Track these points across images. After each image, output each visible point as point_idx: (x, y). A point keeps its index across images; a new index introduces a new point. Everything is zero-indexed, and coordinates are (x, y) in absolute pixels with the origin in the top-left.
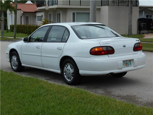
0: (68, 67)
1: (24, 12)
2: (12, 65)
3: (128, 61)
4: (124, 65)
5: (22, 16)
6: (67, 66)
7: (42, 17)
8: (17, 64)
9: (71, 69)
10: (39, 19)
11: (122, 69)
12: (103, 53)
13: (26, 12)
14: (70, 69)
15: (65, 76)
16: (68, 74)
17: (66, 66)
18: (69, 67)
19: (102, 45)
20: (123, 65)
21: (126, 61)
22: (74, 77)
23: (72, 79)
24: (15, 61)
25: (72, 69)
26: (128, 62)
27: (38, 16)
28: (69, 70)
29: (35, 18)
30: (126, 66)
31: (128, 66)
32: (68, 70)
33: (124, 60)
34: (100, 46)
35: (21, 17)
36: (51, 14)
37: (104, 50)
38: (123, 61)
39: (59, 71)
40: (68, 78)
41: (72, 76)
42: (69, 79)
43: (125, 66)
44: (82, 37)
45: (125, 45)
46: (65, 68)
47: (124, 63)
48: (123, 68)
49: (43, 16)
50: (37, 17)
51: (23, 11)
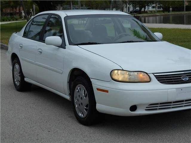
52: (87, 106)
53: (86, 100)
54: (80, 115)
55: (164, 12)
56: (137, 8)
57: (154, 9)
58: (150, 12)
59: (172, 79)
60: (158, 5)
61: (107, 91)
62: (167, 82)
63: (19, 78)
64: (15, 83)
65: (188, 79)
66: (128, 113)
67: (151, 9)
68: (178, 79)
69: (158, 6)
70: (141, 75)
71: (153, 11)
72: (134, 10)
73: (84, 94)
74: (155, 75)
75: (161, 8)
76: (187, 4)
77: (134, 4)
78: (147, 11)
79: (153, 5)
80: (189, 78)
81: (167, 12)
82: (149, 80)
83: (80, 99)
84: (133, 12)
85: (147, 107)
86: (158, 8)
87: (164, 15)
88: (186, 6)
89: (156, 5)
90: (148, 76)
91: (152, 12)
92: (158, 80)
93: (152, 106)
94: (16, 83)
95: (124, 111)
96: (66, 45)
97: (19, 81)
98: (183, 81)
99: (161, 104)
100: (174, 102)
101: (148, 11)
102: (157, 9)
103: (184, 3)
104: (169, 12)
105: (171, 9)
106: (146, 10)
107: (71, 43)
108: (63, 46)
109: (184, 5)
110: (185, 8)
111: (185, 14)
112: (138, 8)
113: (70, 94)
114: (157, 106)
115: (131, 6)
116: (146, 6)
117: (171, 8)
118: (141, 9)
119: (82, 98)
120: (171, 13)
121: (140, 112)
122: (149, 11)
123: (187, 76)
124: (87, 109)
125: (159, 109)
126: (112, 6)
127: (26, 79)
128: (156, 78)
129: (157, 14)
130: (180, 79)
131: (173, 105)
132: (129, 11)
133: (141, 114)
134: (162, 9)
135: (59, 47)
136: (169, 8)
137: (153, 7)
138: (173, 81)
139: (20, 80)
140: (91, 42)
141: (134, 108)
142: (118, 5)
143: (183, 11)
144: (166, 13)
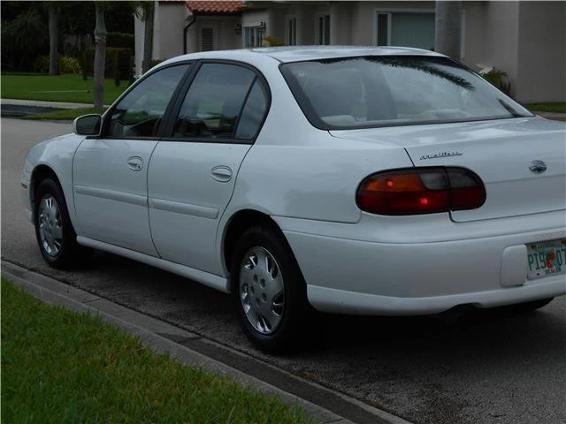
0: (256, 263)
1: (195, 12)
2: (43, 238)
3: (560, 243)
4: (534, 265)
5: (189, 26)
6: (256, 260)
7: (262, 32)
8: (60, 237)
9: (271, 274)
10: (253, 38)
11: (521, 285)
12: (425, 201)
13: (203, 13)
14: (268, 274)
15: (248, 308)
16: (258, 300)
17: (252, 258)
18: (263, 267)
19: (418, 164)
20: (530, 263)
21: (547, 246)
22: (283, 317)
23: (275, 324)
24: (51, 222)
25: (274, 275)
26: (555, 250)
27: (247, 29)
28: (263, 282)
29: (237, 33)
30: (547, 272)
31: (554, 267)
32: (259, 281)
33: (533, 237)
34: (411, 165)
35: (185, 30)
36: (295, 20)
37: (429, 186)
38: (531, 246)
39: (221, 282)
40: (260, 318)
41: (277, 310)
42: (263, 326)
43: (542, 272)
44: (326, 119)
45: (542, 163)
46: (246, 267)
47: (533, 252)
48: (529, 279)
49: (265, 27)
50: (244, 31)
51: (193, 8)
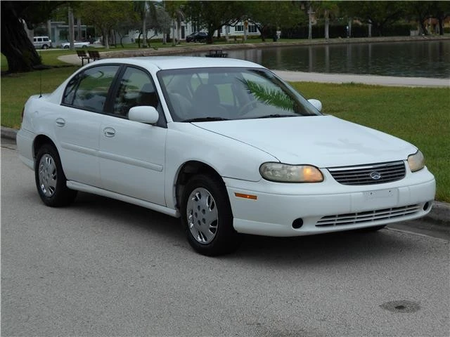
52: (214, 223)
53: (213, 214)
54: (200, 240)
55: (263, 41)
56: (202, 31)
57: (241, 33)
58: (233, 40)
59: (355, 177)
60: (250, 24)
61: (255, 197)
62: (350, 181)
63: (54, 183)
64: (43, 193)
65: (380, 177)
66: (290, 231)
67: (233, 32)
68: (365, 176)
69: (249, 26)
70: (308, 171)
71: (239, 37)
72: (196, 34)
73: (209, 204)
74: (330, 170)
75: (256, 31)
76: (315, 23)
77: (195, 20)
78: (225, 37)
79: (239, 24)
80: (381, 175)
81: (272, 40)
82: (321, 179)
83: (200, 213)
84: (192, 38)
85: (318, 222)
86: (250, 31)
87: (264, 47)
88: (313, 27)
89: (246, 24)
90: (319, 173)
91: (238, 39)
92: (335, 179)
93: (327, 219)
94: (45, 191)
95: (283, 228)
96: (167, 122)
97: (53, 188)
98: (372, 179)
99: (340, 216)
100: (359, 214)
101: (227, 38)
102: (248, 33)
103: (308, 19)
104: (275, 41)
105: (279, 33)
106: (223, 33)
107: (175, 119)
108: (162, 123)
109: (308, 23)
110: (310, 32)
111: (311, 45)
112: (205, 31)
113: (177, 206)
114: (334, 220)
115: (189, 25)
116: (224, 27)
117: (279, 30)
118: (211, 33)
119: (204, 211)
120: (280, 42)
121: (309, 229)
122: (231, 37)
123: (379, 171)
124: (215, 229)
125: (337, 224)
126: (147, 24)
127: (69, 184)
128: (333, 175)
129: (250, 45)
130: (368, 176)
131: (358, 218)
132: (183, 37)
133: (309, 232)
134: (258, 33)
135: (153, 124)
136: (275, 30)
137: (239, 28)
138: (357, 181)
139: (55, 187)
140: (212, 117)
141: (298, 223)
142: (161, 22)
143: (306, 37)
144: (269, 42)
